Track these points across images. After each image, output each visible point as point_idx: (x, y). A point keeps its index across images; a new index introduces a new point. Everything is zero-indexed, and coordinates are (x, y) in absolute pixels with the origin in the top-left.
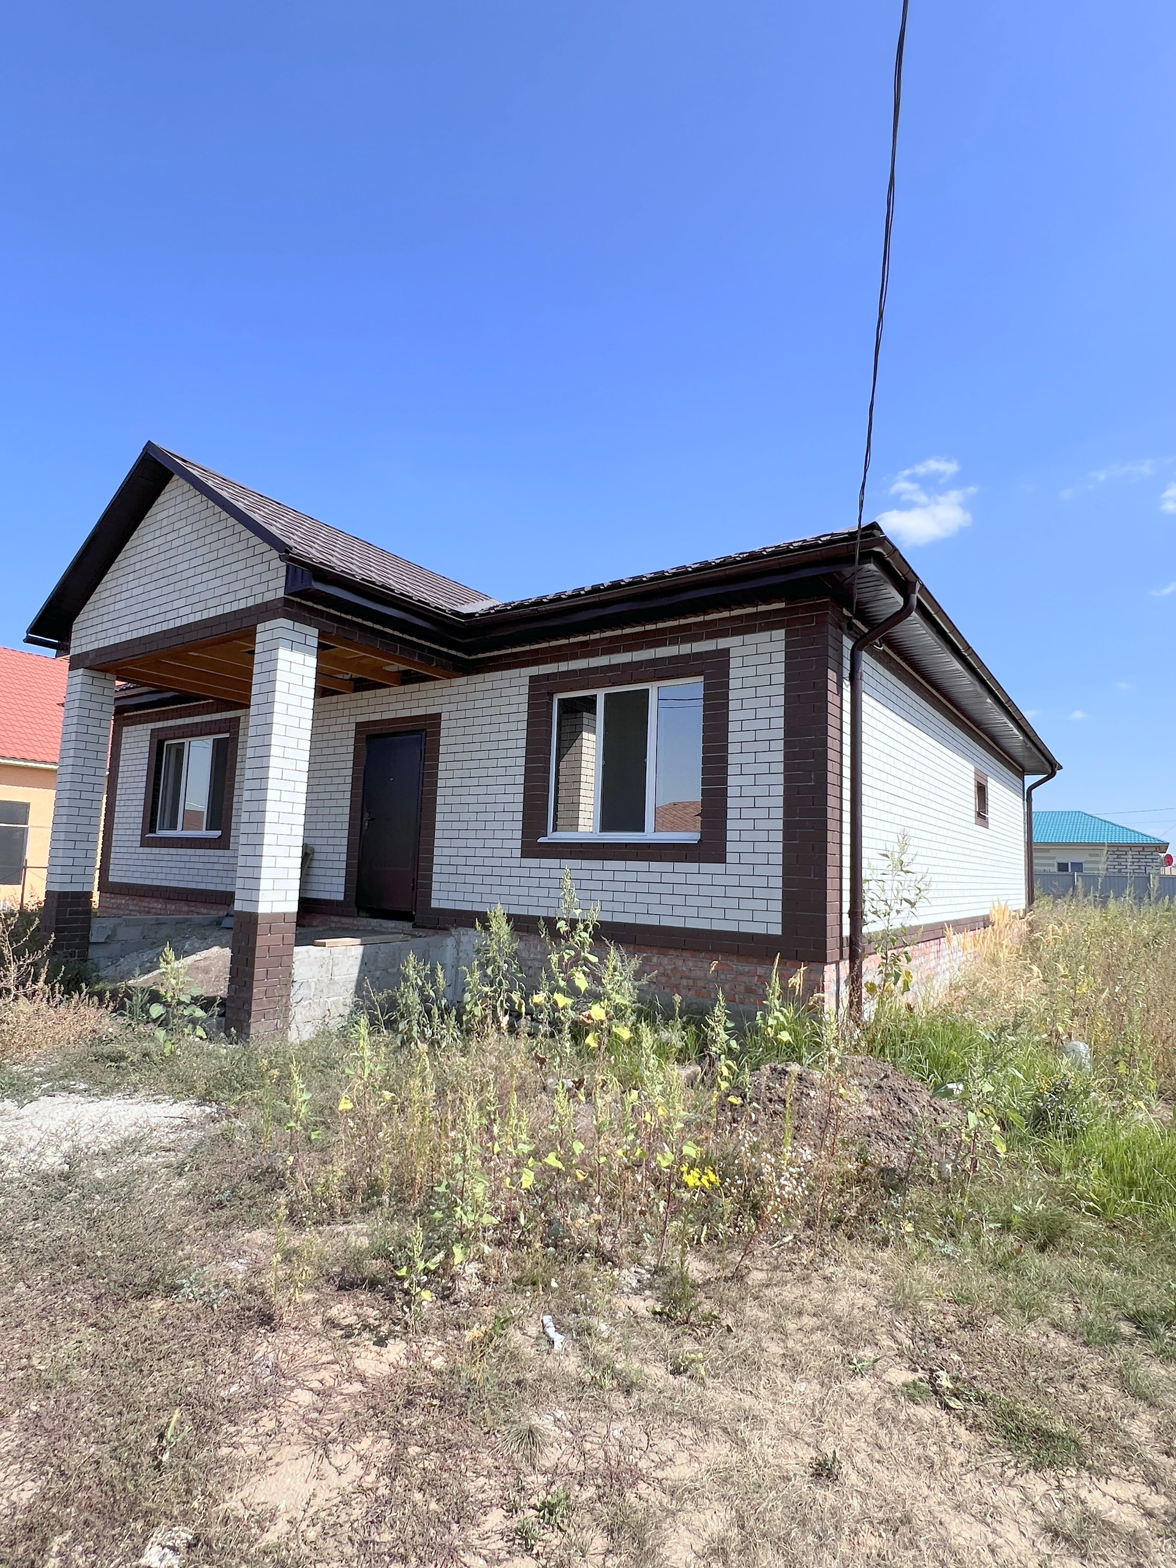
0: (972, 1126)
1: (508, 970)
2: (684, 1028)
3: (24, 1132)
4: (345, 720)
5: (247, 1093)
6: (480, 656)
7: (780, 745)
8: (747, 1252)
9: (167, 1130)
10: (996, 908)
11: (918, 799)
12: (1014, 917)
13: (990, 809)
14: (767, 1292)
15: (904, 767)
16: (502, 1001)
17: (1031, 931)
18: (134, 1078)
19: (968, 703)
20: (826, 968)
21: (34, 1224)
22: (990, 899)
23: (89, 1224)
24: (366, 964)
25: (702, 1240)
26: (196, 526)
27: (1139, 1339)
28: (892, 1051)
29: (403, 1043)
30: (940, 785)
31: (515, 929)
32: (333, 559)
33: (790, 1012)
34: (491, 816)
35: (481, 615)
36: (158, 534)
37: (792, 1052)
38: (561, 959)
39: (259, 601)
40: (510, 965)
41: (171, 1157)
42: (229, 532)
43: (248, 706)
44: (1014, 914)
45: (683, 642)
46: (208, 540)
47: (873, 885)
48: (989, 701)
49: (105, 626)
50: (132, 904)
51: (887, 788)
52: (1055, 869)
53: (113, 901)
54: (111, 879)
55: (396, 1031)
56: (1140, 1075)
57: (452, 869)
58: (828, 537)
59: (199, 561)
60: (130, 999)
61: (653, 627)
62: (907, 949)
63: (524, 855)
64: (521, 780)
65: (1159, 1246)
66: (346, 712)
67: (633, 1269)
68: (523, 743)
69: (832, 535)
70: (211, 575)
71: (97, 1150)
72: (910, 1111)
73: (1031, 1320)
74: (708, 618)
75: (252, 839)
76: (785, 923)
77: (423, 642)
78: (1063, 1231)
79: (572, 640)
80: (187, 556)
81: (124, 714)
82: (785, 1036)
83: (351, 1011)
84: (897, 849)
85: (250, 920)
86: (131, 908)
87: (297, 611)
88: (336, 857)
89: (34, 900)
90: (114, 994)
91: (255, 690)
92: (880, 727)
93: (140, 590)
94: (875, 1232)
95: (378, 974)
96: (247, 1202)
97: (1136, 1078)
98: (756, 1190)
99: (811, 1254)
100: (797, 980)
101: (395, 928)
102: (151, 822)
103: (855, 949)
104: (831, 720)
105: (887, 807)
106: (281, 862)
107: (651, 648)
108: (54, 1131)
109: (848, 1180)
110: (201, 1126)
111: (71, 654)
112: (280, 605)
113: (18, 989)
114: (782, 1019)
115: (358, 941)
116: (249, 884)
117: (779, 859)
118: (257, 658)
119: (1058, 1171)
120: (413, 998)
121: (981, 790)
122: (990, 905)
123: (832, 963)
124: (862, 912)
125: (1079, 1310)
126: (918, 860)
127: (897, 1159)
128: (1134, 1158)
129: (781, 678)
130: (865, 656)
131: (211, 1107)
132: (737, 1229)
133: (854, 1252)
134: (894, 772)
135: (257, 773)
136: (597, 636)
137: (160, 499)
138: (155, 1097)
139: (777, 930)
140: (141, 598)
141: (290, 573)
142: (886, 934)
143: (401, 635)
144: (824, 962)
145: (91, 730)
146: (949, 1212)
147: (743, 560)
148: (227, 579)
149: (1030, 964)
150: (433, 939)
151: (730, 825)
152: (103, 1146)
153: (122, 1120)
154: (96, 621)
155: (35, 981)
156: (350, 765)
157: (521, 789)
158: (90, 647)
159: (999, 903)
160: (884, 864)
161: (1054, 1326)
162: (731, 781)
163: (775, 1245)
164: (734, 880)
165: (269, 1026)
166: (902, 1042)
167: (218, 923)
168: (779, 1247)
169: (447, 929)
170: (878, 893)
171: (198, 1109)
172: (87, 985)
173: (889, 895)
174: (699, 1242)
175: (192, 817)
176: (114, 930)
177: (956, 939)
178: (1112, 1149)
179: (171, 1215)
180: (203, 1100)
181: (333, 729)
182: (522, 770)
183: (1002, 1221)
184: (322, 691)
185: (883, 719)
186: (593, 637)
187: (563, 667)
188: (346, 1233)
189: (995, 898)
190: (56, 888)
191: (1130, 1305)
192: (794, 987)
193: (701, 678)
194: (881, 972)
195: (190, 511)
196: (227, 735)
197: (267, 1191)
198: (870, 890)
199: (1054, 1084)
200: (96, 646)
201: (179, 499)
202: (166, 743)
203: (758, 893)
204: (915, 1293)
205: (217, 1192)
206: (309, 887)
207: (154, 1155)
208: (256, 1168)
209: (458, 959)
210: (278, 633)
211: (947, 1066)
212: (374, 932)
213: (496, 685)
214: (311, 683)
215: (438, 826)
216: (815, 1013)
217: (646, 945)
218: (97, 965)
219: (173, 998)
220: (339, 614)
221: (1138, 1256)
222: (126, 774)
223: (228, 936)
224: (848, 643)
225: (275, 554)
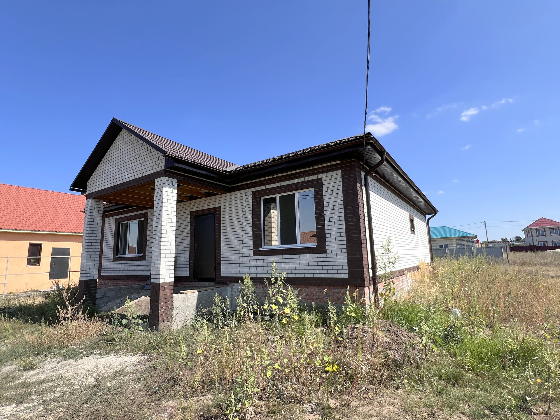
0: (424, 342)
1: (252, 297)
2: (316, 314)
3: (79, 371)
4: (187, 211)
5: (160, 350)
6: (234, 185)
7: (343, 210)
8: (350, 395)
9: (132, 366)
10: (421, 263)
11: (391, 226)
12: (427, 266)
13: (415, 228)
14: (358, 409)
15: (385, 215)
16: (250, 309)
17: (434, 270)
18: (118, 347)
19: (405, 191)
20: (365, 289)
21: (86, 406)
22: (418, 260)
23: (107, 404)
24: (200, 299)
25: (332, 392)
26: (131, 146)
27: (493, 415)
28: (391, 317)
29: (216, 327)
30: (398, 221)
31: (253, 282)
32: (181, 155)
33: (354, 305)
34: (241, 242)
35: (234, 171)
36: (117, 149)
37: (356, 320)
38: (273, 291)
39: (155, 171)
40: (252, 295)
41: (135, 376)
42: (143, 147)
43: (153, 208)
44: (427, 264)
45: (306, 177)
46: (136, 151)
47: (379, 257)
48: (412, 190)
49: (99, 183)
50: (110, 283)
51: (380, 223)
52: (438, 247)
53: (103, 282)
54: (102, 274)
55: (213, 323)
56: (479, 320)
57: (228, 262)
58: (354, 138)
59: (133, 158)
60: (113, 318)
61: (295, 172)
62: (393, 280)
63: (254, 255)
64: (251, 228)
65: (494, 381)
66: (187, 208)
67: (309, 405)
68: (251, 215)
69: (355, 137)
70: (138, 163)
71: (107, 375)
72: (401, 338)
73: (453, 412)
74: (314, 168)
75: (156, 256)
76: (349, 273)
77: (214, 182)
78: (460, 378)
79: (266, 178)
80: (129, 157)
81: (106, 214)
82: (353, 314)
83: (195, 317)
84: (387, 244)
85: (158, 285)
86: (110, 284)
87: (169, 174)
88: (185, 260)
89: (73, 284)
90: (107, 316)
91: (155, 202)
92: (376, 202)
93: (112, 169)
94: (394, 384)
95: (204, 302)
96: (165, 391)
97: (478, 320)
98: (349, 372)
99: (373, 393)
100: (355, 294)
101: (208, 285)
102: (116, 252)
103: (375, 281)
104: (360, 201)
105: (381, 230)
106: (167, 264)
107: (294, 179)
108: (90, 370)
109: (382, 365)
110: (144, 364)
111: (87, 194)
112: (163, 172)
113: (72, 317)
114: (351, 308)
115: (196, 291)
116: (156, 272)
117: (345, 251)
118: (155, 191)
119: (455, 356)
120: (218, 310)
121: (412, 221)
122: (418, 262)
123: (367, 287)
124: (376, 267)
125: (470, 407)
126: (394, 248)
127: (398, 357)
128: (481, 350)
129: (341, 187)
130: (369, 178)
131: (147, 356)
132: (345, 387)
133: (388, 392)
134: (382, 217)
135: (158, 232)
136: (275, 176)
137: (118, 137)
138: (126, 354)
139: (346, 276)
140: (112, 172)
141: (166, 160)
142: (385, 275)
143: (206, 180)
144: (364, 286)
145: (95, 220)
146: (419, 374)
147: (325, 147)
148: (143, 164)
149: (435, 282)
150: (222, 288)
151: (327, 239)
152: (109, 374)
153: (115, 363)
154: (96, 181)
155: (78, 314)
156: (189, 227)
157: (252, 231)
158: (94, 191)
159: (422, 261)
160: (382, 250)
161: (462, 413)
162: (326, 224)
163: (359, 391)
164: (330, 259)
165: (165, 325)
166: (394, 313)
167: (143, 288)
168: (360, 392)
169: (228, 284)
170: (381, 260)
171: (142, 357)
172: (97, 314)
173: (385, 261)
174: (331, 393)
175: (132, 249)
176: (105, 293)
177: (409, 275)
178: (473, 347)
179: (137, 398)
180: (144, 353)
181: (182, 214)
182: (252, 225)
183: (438, 376)
184: (178, 201)
185: (377, 199)
186: (274, 176)
187: (264, 187)
188: (203, 400)
189: (420, 259)
190: (84, 279)
191: (487, 403)
192: (355, 296)
193: (313, 189)
194: (384, 289)
195: (129, 141)
196: (144, 219)
197: (172, 386)
198: (378, 259)
199: (450, 325)
200: (96, 190)
201: (125, 137)
202: (121, 223)
203: (339, 263)
204: (411, 405)
205: (153, 388)
206: (178, 272)
207: (128, 376)
208: (167, 378)
209: (232, 295)
210: (163, 182)
211: (411, 321)
212: (201, 287)
213: (240, 195)
214: (175, 199)
215: (222, 247)
216: (363, 305)
217: (300, 285)
218: (100, 307)
219: (130, 316)
220: (184, 174)
221: (488, 385)
222: (107, 235)
223: (149, 292)
224: (363, 174)
225: (161, 154)
